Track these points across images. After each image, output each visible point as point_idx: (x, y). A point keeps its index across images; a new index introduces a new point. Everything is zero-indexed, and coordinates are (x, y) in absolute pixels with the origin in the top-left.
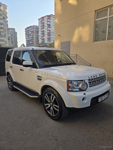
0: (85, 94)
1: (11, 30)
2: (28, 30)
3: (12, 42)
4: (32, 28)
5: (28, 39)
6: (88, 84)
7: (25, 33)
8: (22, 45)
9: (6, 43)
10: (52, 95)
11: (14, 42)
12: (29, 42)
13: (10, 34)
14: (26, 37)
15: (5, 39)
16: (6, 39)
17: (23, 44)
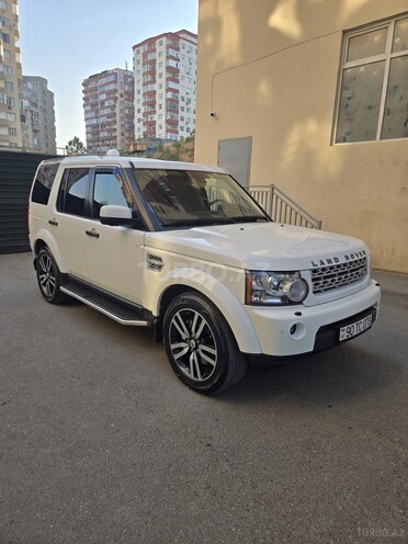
0: (299, 314)
1: (30, 85)
2: (96, 89)
3: (35, 131)
4: (111, 78)
5: (95, 121)
6: (311, 284)
7: (84, 99)
8: (70, 144)
9: (12, 132)
10: (197, 314)
11: (41, 129)
12: (98, 133)
13: (28, 99)
14: (86, 112)
15: (10, 118)
16: (13, 119)
17: (76, 140)
